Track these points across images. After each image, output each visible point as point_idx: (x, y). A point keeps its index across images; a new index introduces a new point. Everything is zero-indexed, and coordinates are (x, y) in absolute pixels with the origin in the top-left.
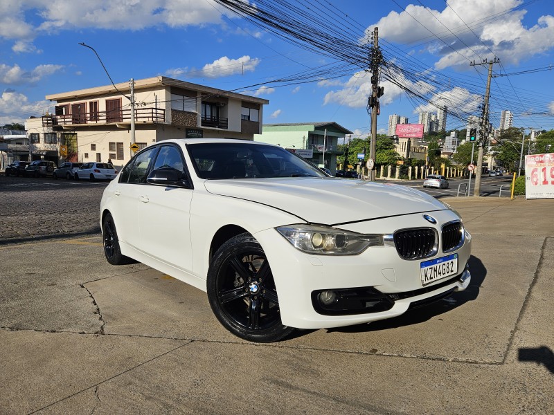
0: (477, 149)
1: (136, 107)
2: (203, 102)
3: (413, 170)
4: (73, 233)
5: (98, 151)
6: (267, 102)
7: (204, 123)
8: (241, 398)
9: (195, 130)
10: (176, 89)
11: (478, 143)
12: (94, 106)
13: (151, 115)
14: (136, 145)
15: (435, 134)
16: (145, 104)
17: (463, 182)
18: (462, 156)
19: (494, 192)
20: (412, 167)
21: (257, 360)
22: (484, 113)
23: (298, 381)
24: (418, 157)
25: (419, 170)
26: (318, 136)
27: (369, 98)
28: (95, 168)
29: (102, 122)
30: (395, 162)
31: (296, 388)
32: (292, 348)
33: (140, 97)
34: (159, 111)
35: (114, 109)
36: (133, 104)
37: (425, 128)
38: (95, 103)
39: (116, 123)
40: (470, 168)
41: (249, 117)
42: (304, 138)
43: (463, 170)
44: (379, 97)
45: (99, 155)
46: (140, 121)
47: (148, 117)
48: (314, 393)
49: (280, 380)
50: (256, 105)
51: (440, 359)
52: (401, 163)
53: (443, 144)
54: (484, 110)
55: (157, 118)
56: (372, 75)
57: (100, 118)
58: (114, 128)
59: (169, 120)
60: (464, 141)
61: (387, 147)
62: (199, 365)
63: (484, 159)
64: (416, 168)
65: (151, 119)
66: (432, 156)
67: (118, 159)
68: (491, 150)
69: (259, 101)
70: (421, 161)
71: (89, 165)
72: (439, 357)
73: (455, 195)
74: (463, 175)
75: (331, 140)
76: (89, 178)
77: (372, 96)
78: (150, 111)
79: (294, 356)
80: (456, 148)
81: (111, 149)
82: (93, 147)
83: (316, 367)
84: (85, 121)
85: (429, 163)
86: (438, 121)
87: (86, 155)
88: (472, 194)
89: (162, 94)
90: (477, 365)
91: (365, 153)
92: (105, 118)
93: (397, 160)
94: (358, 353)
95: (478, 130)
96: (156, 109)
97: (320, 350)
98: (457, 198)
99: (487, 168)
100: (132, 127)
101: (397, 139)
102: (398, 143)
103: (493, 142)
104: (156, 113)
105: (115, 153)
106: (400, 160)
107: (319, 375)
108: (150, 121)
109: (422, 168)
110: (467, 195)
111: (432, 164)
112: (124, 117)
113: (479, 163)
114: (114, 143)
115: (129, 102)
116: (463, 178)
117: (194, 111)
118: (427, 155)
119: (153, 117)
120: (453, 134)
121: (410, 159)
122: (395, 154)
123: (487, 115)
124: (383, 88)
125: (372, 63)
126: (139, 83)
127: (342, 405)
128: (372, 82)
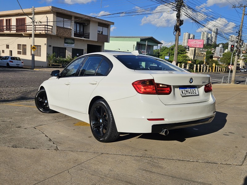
0: (234, 56)
1: (35, 24)
2: (75, 22)
3: (197, 67)
4: (10, 99)
5: (10, 49)
6: (113, 23)
7: (76, 35)
8: (132, 176)
9: (70, 39)
10: (60, 14)
11: (235, 53)
12: (9, 21)
13: (44, 29)
14: (34, 47)
15: (211, 45)
16: (41, 23)
17: (226, 75)
18: (225, 59)
19: (243, 81)
20: (196, 65)
21: (134, 162)
22: (239, 35)
23: (154, 170)
24: (199, 59)
25: (200, 66)
26: (142, 45)
27: (175, 26)
28: (10, 59)
29: (14, 32)
30: (186, 62)
31: (154, 173)
32: (149, 157)
33: (38, 18)
34: (49, 27)
35: (21, 24)
36: (34, 22)
37: (205, 41)
38: (10, 20)
39: (23, 33)
40: (230, 67)
41: (102, 32)
42: (134, 45)
43: (226, 67)
44: (180, 26)
45: (11, 52)
46: (38, 32)
47: (42, 30)
48: (162, 175)
49: (146, 169)
50: (106, 25)
51: (215, 163)
52: (190, 62)
53: (214, 51)
54: (239, 34)
55: (47, 31)
56: (177, 13)
57: (12, 29)
58: (21, 36)
59: (55, 33)
60: (227, 50)
61: (182, 53)
62: (109, 163)
63: (238, 61)
64: (199, 65)
65: (44, 31)
66: (208, 59)
67: (23, 54)
68: (242, 57)
69: (109, 23)
70: (202, 61)
71: (6, 58)
72: (214, 162)
73: (220, 82)
74: (225, 70)
75: (150, 47)
76: (6, 65)
77: (177, 25)
78: (44, 26)
79: (150, 161)
80: (222, 54)
81: (18, 48)
82: (8, 47)
83: (161, 165)
84: (3, 30)
85: (206, 63)
86: (212, 37)
87: (3, 51)
88: (230, 82)
89: (51, 17)
90: (231, 166)
91: (169, 56)
92: (15, 29)
93: (187, 60)
94: (179, 160)
95: (235, 46)
96: (47, 25)
97: (162, 158)
98: (222, 84)
99: (239, 67)
100: (33, 35)
101: (188, 48)
102: (188, 50)
103: (244, 52)
104: (47, 28)
105: (21, 51)
106: (189, 60)
107: (163, 168)
108: (43, 32)
109: (202, 65)
110: (227, 83)
111: (207, 63)
112: (27, 29)
113: (235, 63)
114: (21, 45)
115: (31, 20)
116: (225, 72)
117: (70, 28)
118: (205, 58)
119: (45, 30)
120: (221, 46)
121: (195, 60)
122: (187, 57)
123: (241, 37)
124: (183, 20)
125: (177, 5)
126: (38, 9)
127: (175, 179)
128: (177, 17)
